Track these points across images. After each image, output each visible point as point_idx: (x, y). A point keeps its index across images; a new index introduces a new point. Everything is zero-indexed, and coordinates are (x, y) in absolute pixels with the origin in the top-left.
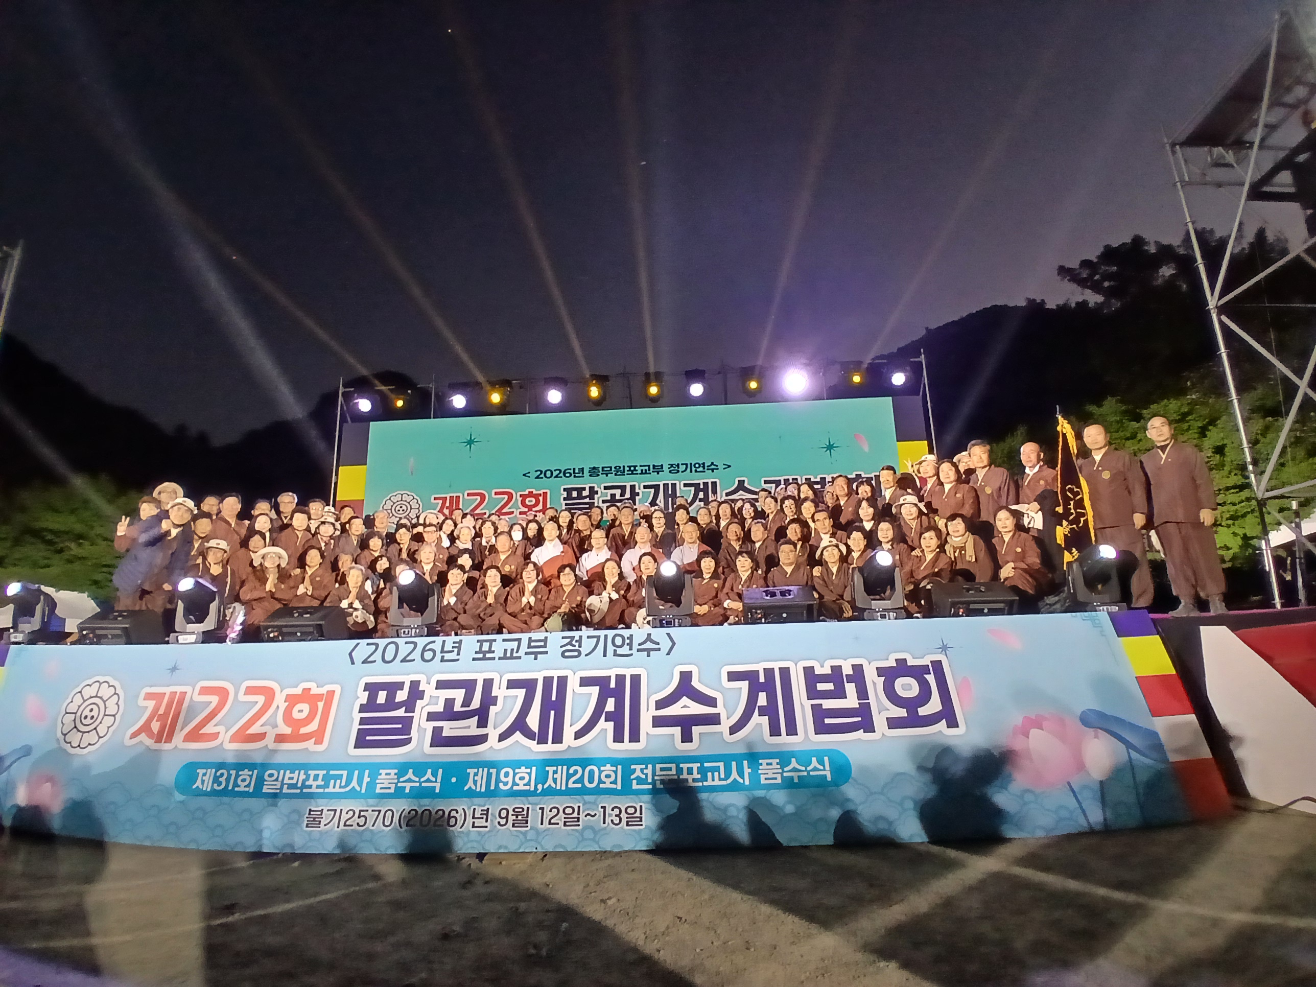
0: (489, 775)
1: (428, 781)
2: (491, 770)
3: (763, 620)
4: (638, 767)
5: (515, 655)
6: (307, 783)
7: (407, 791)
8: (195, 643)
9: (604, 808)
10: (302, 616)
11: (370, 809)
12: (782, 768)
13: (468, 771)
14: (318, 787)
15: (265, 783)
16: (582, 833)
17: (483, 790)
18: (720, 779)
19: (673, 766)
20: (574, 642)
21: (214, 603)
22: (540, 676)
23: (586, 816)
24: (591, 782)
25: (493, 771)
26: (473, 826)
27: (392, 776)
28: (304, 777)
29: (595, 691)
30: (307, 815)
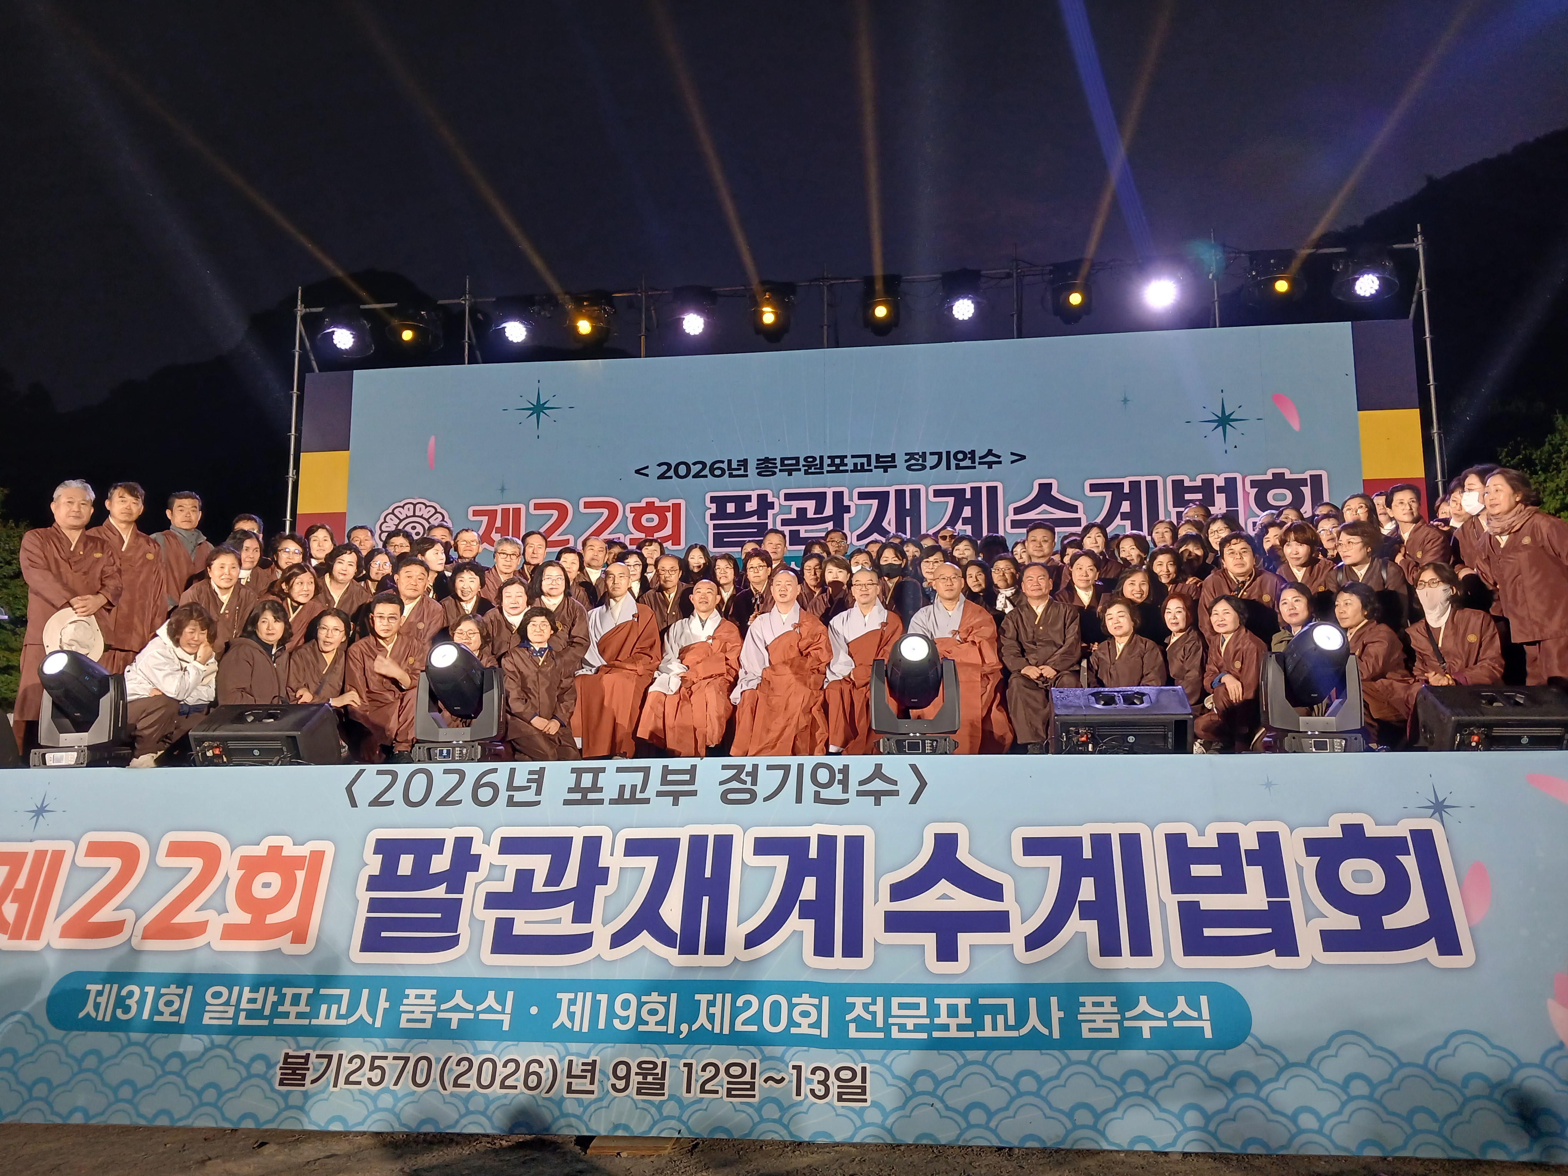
0: (596, 1004)
1: (490, 1010)
2: (599, 997)
3: (1090, 746)
4: (859, 1001)
5: (639, 796)
6: (281, 1009)
7: (454, 1025)
8: (78, 765)
9: (798, 1068)
10: (260, 721)
11: (391, 1055)
12: (1121, 1012)
13: (559, 996)
14: (299, 1015)
15: (208, 1008)
16: (759, 1109)
17: (585, 1029)
18: (1007, 1028)
19: (923, 1001)
20: (743, 776)
21: (108, 695)
22: (684, 835)
23: (766, 1081)
24: (775, 1021)
25: (603, 998)
26: (570, 1090)
27: (428, 1000)
28: (275, 998)
29: (781, 863)
30: (281, 1064)
